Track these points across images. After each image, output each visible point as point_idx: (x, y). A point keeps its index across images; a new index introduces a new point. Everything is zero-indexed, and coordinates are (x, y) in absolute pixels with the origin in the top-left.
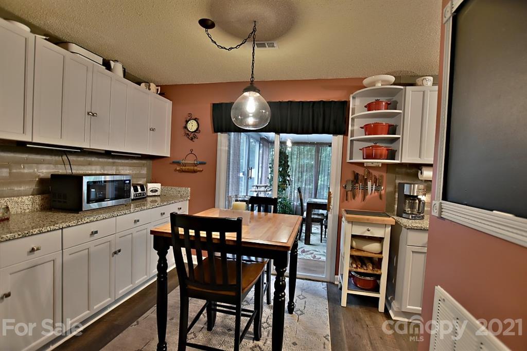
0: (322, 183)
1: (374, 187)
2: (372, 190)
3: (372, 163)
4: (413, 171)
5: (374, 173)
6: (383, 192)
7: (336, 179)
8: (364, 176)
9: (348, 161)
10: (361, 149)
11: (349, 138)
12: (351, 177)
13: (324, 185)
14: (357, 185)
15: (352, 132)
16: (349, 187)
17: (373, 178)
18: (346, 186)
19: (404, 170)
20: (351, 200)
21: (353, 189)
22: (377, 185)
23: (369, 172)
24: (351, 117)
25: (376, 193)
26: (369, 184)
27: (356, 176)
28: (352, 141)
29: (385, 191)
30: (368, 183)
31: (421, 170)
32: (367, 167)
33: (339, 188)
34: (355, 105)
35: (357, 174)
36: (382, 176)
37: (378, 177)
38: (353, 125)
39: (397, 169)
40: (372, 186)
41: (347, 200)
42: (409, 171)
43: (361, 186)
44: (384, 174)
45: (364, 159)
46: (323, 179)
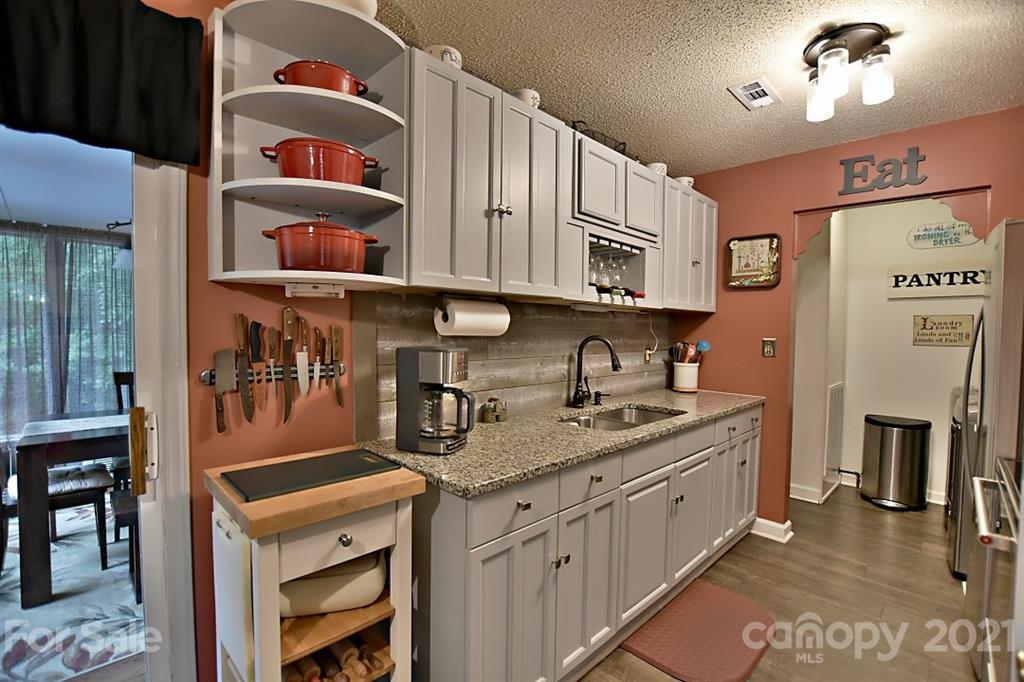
0: (85, 354)
1: (317, 367)
2: (311, 378)
3: (315, 284)
4: (416, 312)
5: (315, 320)
6: (344, 380)
7: (166, 351)
8: (280, 334)
9: (217, 273)
10: (269, 235)
11: (217, 185)
12: (229, 339)
13: (92, 361)
14: (257, 366)
15: (228, 161)
16: (227, 378)
17: (312, 338)
18: (213, 377)
19: (395, 310)
20: (239, 424)
21: (244, 385)
22: (328, 361)
23: (298, 319)
24: (218, 99)
25: (324, 387)
26: (302, 358)
27: (253, 334)
28: (228, 197)
29: (351, 376)
30: (298, 354)
31: (443, 309)
32: (297, 301)
33: (183, 386)
34: (233, 62)
35: (257, 326)
36: (339, 331)
37: (325, 334)
38: (228, 137)
39: (379, 309)
40: (310, 364)
41: (221, 428)
42: (406, 312)
43: (272, 370)
44: (344, 324)
45: (284, 267)
46: (86, 342)
